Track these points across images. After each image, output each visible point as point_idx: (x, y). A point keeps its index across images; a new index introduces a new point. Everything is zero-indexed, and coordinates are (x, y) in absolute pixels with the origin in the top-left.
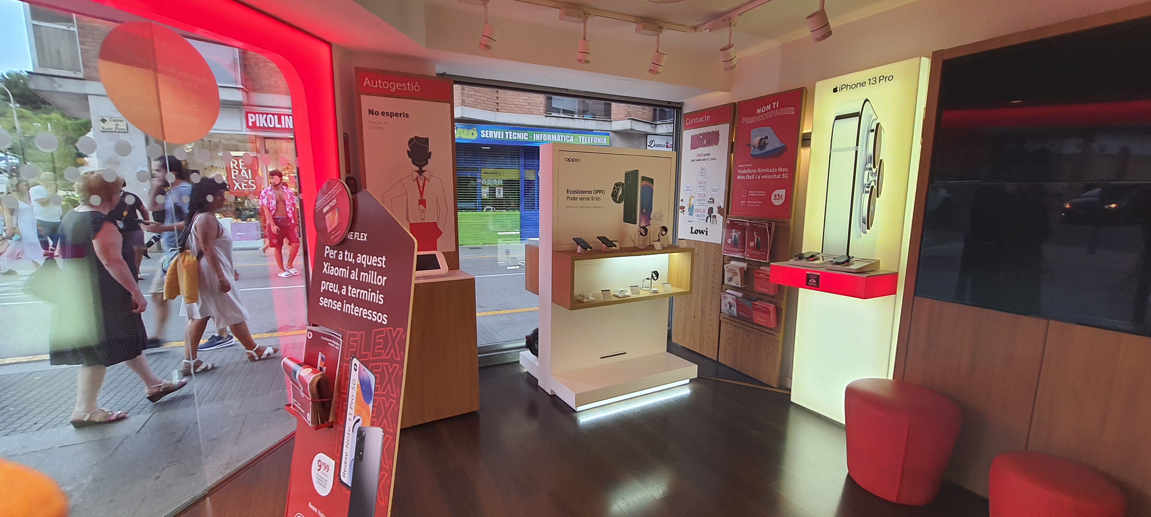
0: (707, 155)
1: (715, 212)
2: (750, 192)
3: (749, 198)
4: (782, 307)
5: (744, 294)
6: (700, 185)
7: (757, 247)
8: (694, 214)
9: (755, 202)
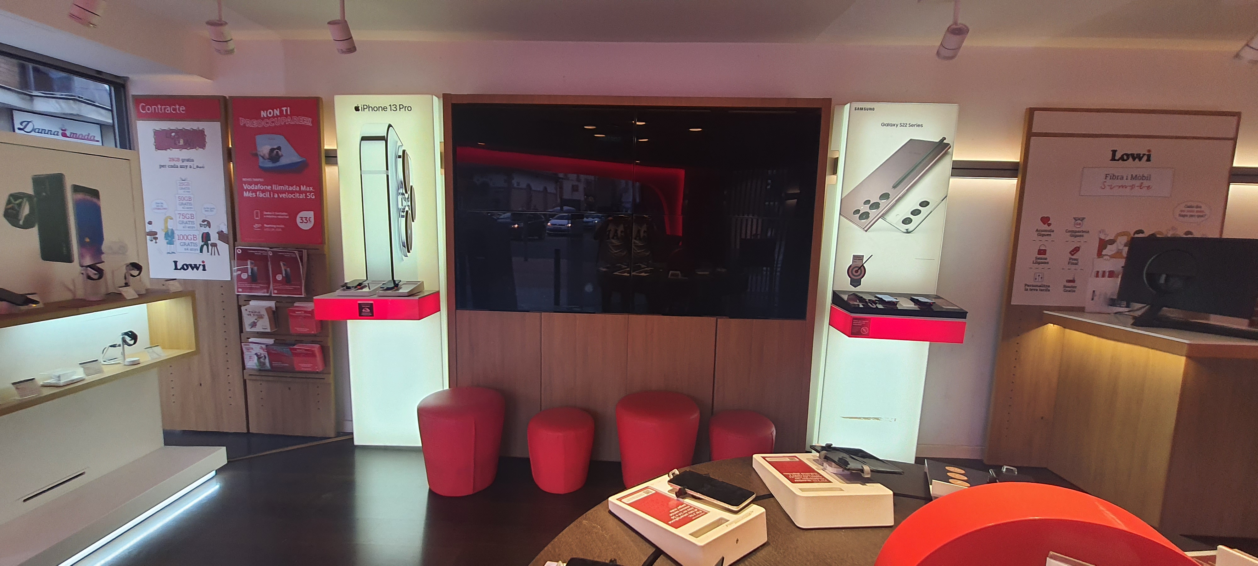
0: (188, 160)
1: (214, 238)
2: (265, 213)
3: (264, 221)
4: (329, 345)
5: (276, 340)
6: (181, 201)
7: (287, 280)
8: (177, 242)
9: (275, 226)
